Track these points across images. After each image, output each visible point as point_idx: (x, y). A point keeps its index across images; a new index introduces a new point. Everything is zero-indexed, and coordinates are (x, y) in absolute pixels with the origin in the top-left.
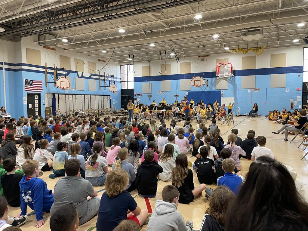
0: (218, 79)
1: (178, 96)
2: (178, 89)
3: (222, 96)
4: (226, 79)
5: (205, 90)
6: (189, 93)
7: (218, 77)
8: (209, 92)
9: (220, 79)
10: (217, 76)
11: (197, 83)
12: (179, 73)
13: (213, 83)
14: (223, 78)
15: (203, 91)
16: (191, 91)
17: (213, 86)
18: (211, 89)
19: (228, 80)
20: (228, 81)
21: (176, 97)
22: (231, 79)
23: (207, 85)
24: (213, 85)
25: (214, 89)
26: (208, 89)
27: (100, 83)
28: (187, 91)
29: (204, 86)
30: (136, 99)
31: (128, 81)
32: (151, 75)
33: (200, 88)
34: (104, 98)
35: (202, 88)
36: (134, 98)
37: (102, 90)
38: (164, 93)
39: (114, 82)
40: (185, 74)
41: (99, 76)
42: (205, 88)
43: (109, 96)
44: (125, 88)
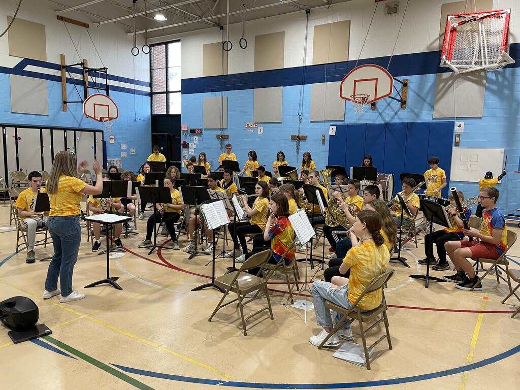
0: (447, 80)
1: (304, 138)
2: (303, 118)
3: (457, 144)
4: (477, 77)
5: (393, 118)
6: (339, 128)
7: (448, 70)
8: (409, 128)
9: (455, 77)
10: (441, 65)
11: (366, 89)
12: (309, 63)
13: (427, 95)
14: (465, 76)
15: (387, 124)
16: (346, 122)
17: (426, 105)
18: (417, 116)
19: (484, 81)
20: (484, 85)
21: (295, 143)
22: (499, 77)
23: (403, 103)
24: (424, 100)
25: (426, 116)
26: (404, 117)
27: (64, 90)
28: (332, 123)
29: (391, 104)
30: (188, 144)
31: (167, 93)
32: (227, 73)
33: (375, 113)
34: (78, 138)
35: (383, 111)
36: (182, 142)
37: (73, 113)
38: (262, 128)
39: (107, 88)
40: (327, 64)
41: (59, 69)
42: (393, 113)
43: (102, 132)
44: (160, 111)
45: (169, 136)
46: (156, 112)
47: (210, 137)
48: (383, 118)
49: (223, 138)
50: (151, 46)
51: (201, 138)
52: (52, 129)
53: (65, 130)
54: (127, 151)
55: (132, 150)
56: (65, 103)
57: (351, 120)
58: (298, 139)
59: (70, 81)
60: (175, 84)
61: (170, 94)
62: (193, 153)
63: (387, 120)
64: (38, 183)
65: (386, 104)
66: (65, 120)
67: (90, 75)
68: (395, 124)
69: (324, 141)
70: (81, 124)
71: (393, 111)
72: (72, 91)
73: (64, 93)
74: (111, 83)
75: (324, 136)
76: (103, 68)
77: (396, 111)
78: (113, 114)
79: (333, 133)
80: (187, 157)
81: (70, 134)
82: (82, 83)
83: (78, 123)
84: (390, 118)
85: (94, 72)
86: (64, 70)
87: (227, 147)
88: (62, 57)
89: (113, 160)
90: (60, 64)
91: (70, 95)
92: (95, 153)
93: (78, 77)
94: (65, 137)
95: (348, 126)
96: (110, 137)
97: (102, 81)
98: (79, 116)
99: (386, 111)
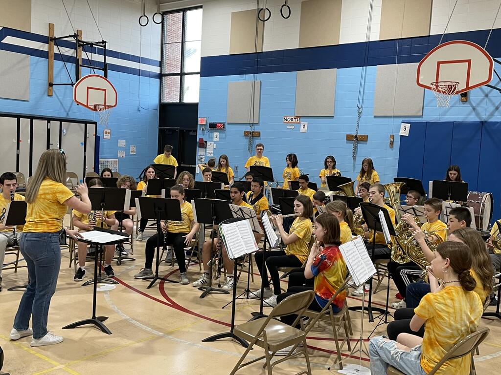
1: (364, 139)
2: (364, 111)
5: (492, 114)
6: (413, 125)
11: (455, 75)
12: (375, 37)
15: (483, 123)
16: (425, 119)
21: (351, 145)
27: (50, 68)
28: (405, 118)
29: (490, 95)
30: (206, 142)
31: (182, 74)
32: (262, 49)
33: (467, 108)
34: (65, 131)
35: (478, 105)
36: (198, 140)
37: (61, 98)
38: (306, 124)
39: (105, 67)
40: (399, 39)
41: (47, 43)
42: (493, 108)
43: (96, 123)
44: (171, 97)
45: (181, 131)
46: (167, 100)
47: (236, 134)
48: (478, 115)
49: (252, 135)
50: (164, 14)
51: (223, 135)
52: (32, 118)
53: (49, 120)
54: (126, 149)
55: (132, 148)
56: (51, 85)
57: (431, 115)
58: (357, 140)
59: (59, 57)
60: (193, 64)
61: (186, 76)
62: (212, 155)
63: (484, 116)
64: (12, 187)
65: (483, 95)
66: (49, 108)
67: (84, 50)
68: (495, 123)
69: (392, 143)
70: (70, 113)
71: (493, 104)
72: (60, 71)
73: (50, 73)
74: (110, 60)
75: (393, 136)
76: (101, 41)
77: (497, 105)
78: (111, 102)
79: (406, 133)
80: (203, 160)
81: (55, 125)
82: (75, 60)
83: (65, 111)
84: (488, 114)
85: (89, 47)
86: (52, 43)
87: (258, 148)
88: (51, 27)
89: (108, 161)
90: (47, 35)
91: (58, 75)
92: (85, 151)
93: (69, 52)
94: (48, 129)
95: (427, 125)
96: (105, 130)
97: (98, 58)
98: (67, 103)
99: (482, 105)
